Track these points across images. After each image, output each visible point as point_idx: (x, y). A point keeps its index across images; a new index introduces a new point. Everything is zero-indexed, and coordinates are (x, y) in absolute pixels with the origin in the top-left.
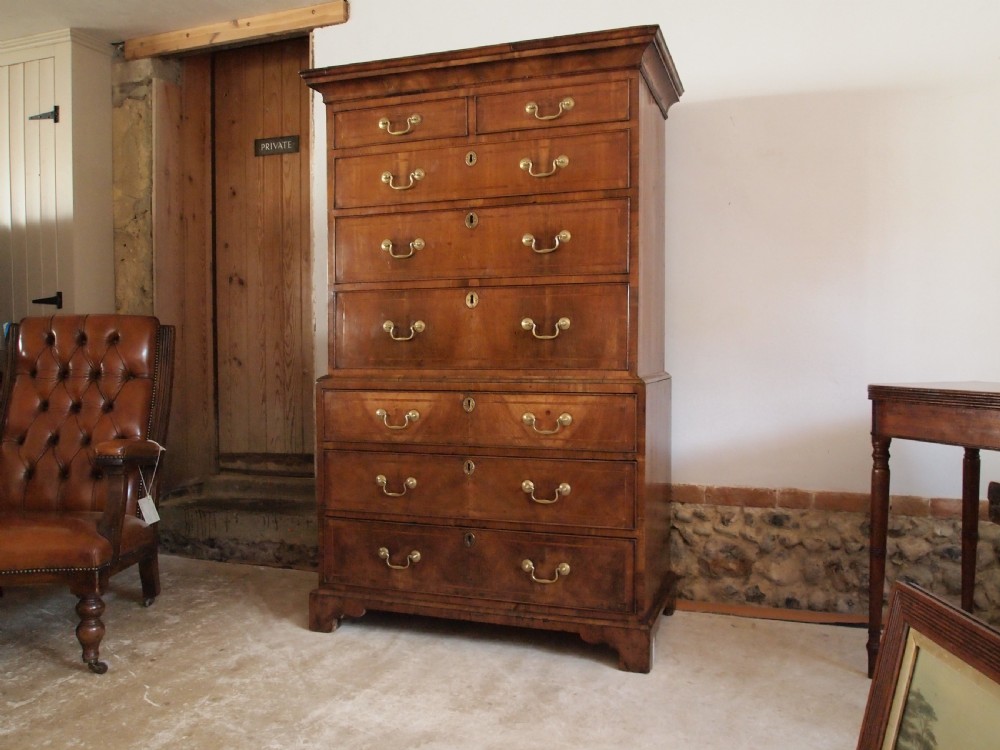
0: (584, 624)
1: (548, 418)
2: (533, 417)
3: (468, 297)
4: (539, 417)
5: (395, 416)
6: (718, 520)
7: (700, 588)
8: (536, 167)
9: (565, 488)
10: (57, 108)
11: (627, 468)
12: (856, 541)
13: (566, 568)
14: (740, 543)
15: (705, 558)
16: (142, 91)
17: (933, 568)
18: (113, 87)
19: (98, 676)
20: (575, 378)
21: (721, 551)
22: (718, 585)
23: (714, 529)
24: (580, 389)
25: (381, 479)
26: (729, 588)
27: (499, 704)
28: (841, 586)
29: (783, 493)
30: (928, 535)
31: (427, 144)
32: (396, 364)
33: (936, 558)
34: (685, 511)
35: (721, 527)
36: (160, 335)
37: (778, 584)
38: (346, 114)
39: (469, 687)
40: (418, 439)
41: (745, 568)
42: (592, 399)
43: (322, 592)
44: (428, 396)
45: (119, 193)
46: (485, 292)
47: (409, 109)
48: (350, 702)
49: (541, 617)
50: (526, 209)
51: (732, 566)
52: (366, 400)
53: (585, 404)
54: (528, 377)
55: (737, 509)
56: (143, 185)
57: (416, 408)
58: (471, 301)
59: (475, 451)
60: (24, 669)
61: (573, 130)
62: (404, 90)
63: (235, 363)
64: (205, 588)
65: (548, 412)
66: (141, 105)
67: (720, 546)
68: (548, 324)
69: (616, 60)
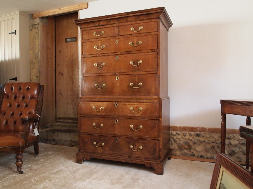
0: (146, 162)
1: (137, 108)
2: (133, 108)
3: (116, 77)
4: (134, 108)
5: (98, 108)
6: (183, 135)
7: (178, 153)
8: (133, 44)
9: (141, 127)
10: (16, 31)
11: (157, 121)
12: (219, 141)
13: (141, 147)
14: (188, 141)
15: (179, 145)
16: (37, 26)
17: (239, 148)
18: (30, 25)
19: (21, 174)
20: (143, 98)
21: (183, 143)
22: (183, 152)
23: (182, 137)
24: (145, 101)
25: (94, 124)
26: (186, 152)
27: (123, 183)
28: (215, 152)
29: (199, 128)
30: (238, 139)
31: (106, 39)
32: (98, 95)
33: (240, 145)
34: (174, 133)
35: (183, 137)
36: (40, 87)
37: (198, 152)
38: (85, 31)
39: (116, 178)
40: (104, 114)
41: (190, 148)
42: (148, 103)
43: (79, 153)
44: (106, 103)
45: (31, 52)
46: (121, 76)
47: (101, 30)
48: (84, 182)
49: (135, 160)
50: (131, 55)
51: (186, 147)
52: (90, 104)
53: (146, 105)
54: (132, 98)
55: (188, 132)
56: (37, 50)
57: (103, 106)
58: (117, 78)
59: (118, 117)
60: (3, 172)
61: (143, 34)
62: (100, 25)
63: (60, 95)
64: (51, 152)
65: (137, 107)
66: (37, 30)
67: (183, 142)
68: (137, 84)
69: (154, 16)
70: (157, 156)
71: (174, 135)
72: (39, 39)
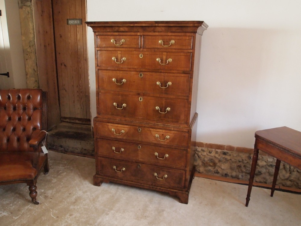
0: (170, 191)
2: (158, 135)
3: (140, 98)
4: (160, 135)
5: (118, 131)
6: (208, 152)
7: (202, 169)
8: (162, 60)
9: (167, 155)
10: (1, 11)
11: (185, 152)
12: (246, 160)
13: (166, 176)
14: (214, 158)
15: (204, 162)
16: (28, 4)
17: (266, 168)
19: (37, 206)
20: (171, 126)
21: (208, 160)
22: (207, 169)
23: (207, 154)
24: (172, 129)
25: (114, 148)
26: (210, 169)
27: (148, 217)
28: (241, 172)
29: (227, 147)
30: (266, 160)
31: (127, 49)
32: (118, 115)
33: (267, 166)
34: (199, 149)
35: (209, 154)
37: (223, 170)
38: (100, 36)
40: (125, 138)
41: (215, 165)
42: (176, 132)
43: (97, 176)
44: (127, 126)
45: (24, 38)
46: (145, 97)
47: (121, 37)
49: (159, 188)
50: (158, 74)
51: (211, 164)
52: (109, 125)
53: (174, 133)
54: (157, 124)
55: (214, 150)
56: (32, 36)
57: (124, 129)
58: (141, 99)
59: (141, 143)
61: (174, 51)
62: (120, 30)
63: (64, 90)
65: (163, 135)
66: (29, 9)
68: (164, 109)
69: (189, 29)
70: (183, 185)
71: (198, 151)
72: (33, 22)
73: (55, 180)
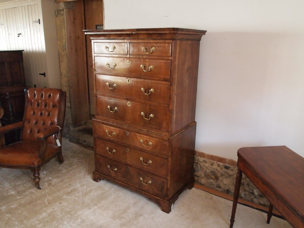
1: (146, 142)
2: (143, 141)
3: (128, 103)
5: (110, 133)
6: (210, 164)
7: (203, 181)
8: (145, 68)
9: (150, 162)
10: (39, 20)
11: (166, 160)
13: (150, 182)
14: (216, 171)
15: (206, 173)
16: (62, 12)
18: (55, 10)
19: (39, 190)
20: (154, 132)
21: (210, 172)
22: (209, 181)
23: (209, 166)
24: (155, 136)
25: (107, 148)
26: (211, 183)
29: (229, 161)
31: (117, 56)
32: (111, 118)
34: (201, 159)
35: (211, 166)
37: (225, 185)
38: (97, 43)
39: (120, 210)
40: (116, 140)
41: (217, 178)
44: (118, 129)
46: (133, 102)
48: (89, 210)
50: (142, 80)
51: (213, 177)
52: (104, 127)
53: (156, 140)
54: (142, 129)
55: (215, 162)
56: (64, 41)
57: (115, 131)
59: (129, 146)
60: (25, 185)
61: (155, 58)
64: (77, 159)
65: (146, 141)
66: (62, 17)
67: (210, 171)
68: (148, 115)
70: (165, 194)
71: (200, 162)
72: (65, 29)
73: (64, 171)
